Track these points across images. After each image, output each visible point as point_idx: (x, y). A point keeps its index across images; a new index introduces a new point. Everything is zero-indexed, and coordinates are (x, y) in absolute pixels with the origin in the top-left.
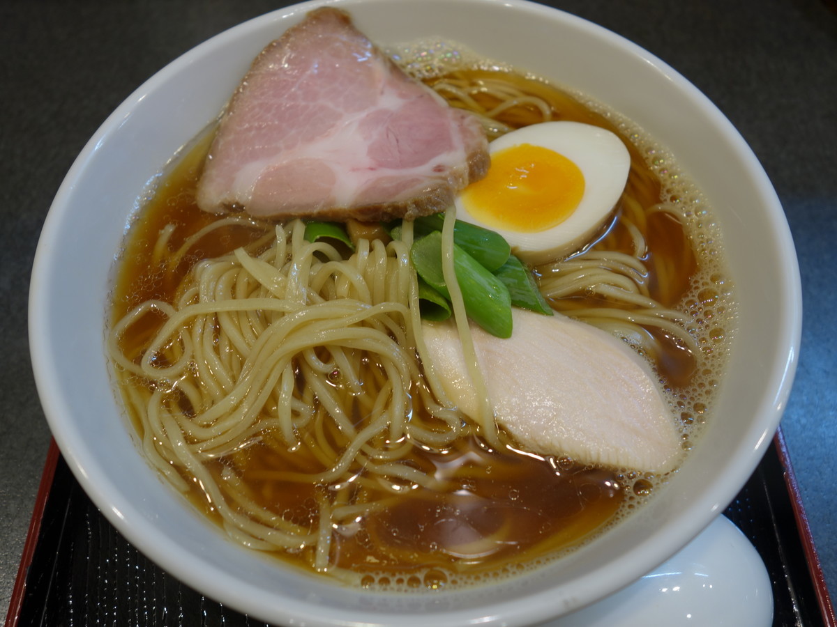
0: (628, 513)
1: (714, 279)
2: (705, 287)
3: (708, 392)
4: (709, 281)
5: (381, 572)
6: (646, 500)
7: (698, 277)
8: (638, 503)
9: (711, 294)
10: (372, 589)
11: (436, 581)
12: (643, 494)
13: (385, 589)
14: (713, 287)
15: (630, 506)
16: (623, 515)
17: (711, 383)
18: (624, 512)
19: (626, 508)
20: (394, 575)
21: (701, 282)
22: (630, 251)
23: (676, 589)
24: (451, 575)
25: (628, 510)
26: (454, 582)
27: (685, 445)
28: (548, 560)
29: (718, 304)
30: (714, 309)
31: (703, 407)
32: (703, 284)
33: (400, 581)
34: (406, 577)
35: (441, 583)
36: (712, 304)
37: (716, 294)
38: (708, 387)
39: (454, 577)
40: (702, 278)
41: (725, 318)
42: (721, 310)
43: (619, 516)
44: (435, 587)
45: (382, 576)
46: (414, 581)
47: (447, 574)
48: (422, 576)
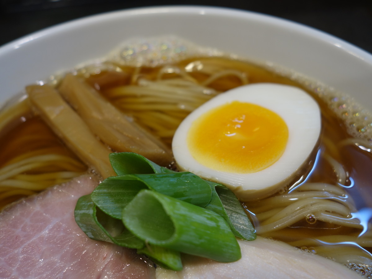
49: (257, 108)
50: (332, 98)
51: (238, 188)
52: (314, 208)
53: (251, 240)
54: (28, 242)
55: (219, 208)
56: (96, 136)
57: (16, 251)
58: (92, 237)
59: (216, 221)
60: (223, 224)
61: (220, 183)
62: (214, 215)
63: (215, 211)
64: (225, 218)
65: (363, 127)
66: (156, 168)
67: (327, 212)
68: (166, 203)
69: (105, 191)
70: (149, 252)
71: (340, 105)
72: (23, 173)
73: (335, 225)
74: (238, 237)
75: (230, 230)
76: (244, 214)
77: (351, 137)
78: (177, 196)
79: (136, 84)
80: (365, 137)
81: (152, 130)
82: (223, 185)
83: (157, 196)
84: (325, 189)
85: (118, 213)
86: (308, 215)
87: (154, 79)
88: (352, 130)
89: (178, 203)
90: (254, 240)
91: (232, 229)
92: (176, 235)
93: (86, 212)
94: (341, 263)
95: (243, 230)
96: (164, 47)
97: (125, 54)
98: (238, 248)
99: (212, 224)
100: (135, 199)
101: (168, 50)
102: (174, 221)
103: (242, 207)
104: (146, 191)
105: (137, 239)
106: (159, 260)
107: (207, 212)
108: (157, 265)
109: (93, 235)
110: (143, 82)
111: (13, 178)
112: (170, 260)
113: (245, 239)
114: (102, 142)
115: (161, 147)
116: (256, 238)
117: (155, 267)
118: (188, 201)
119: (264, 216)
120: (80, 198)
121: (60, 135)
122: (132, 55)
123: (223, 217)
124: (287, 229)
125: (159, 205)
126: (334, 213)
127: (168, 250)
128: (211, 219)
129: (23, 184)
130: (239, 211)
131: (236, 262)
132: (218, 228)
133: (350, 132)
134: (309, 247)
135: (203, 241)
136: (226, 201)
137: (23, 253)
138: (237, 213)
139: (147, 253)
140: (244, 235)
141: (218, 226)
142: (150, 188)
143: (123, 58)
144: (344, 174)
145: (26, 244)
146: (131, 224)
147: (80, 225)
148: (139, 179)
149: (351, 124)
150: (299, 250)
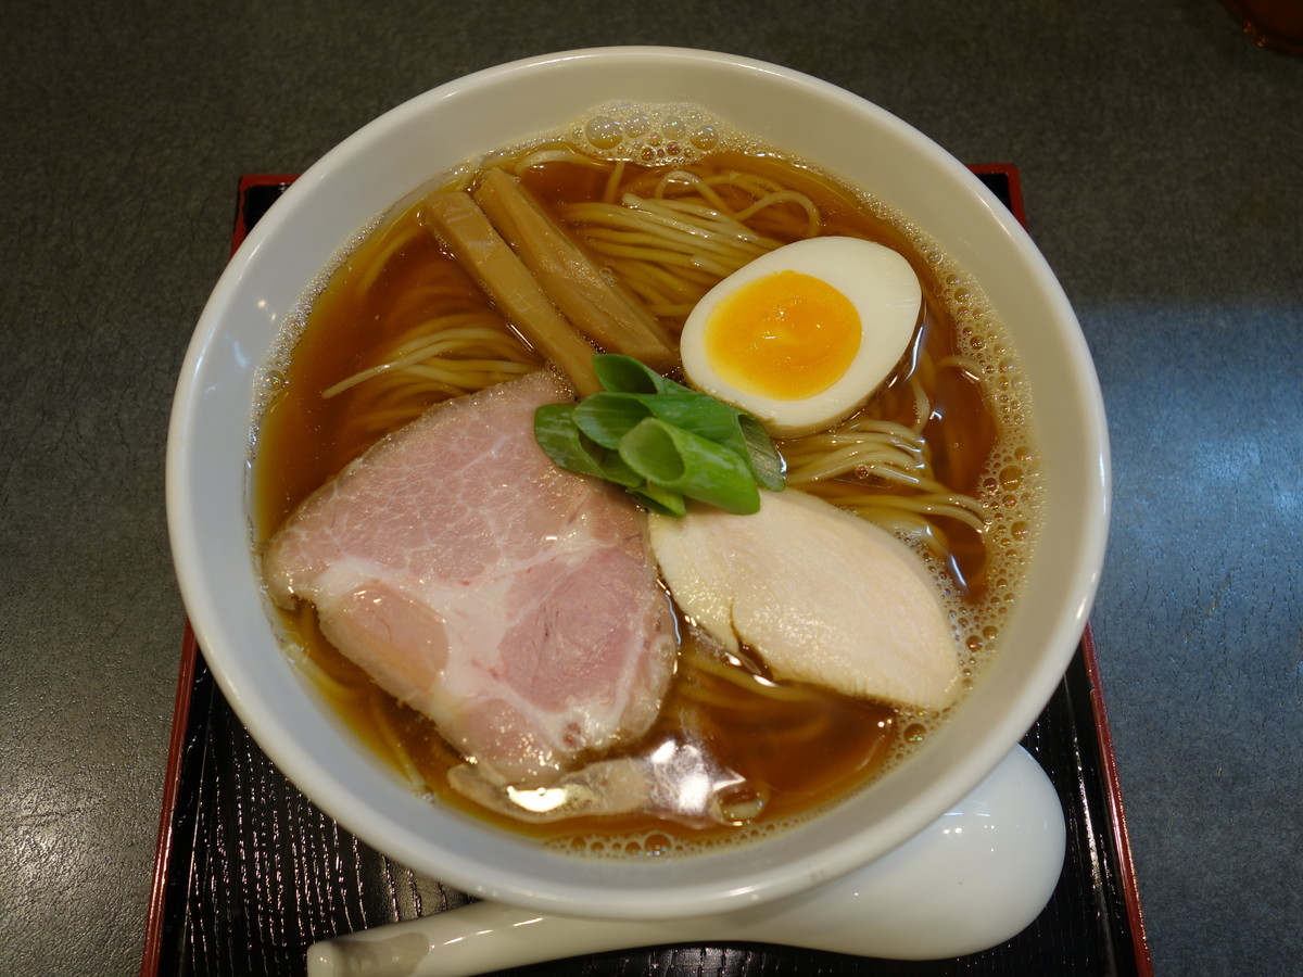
0: (896, 765)
1: (1018, 454)
2: (1008, 465)
3: (1002, 610)
4: (1012, 455)
5: (594, 836)
6: (917, 749)
7: (999, 449)
8: (909, 752)
9: (1016, 473)
10: (583, 855)
11: (658, 847)
12: (916, 742)
13: (600, 856)
14: (1015, 463)
15: (899, 757)
16: (889, 767)
17: (1007, 597)
18: (891, 764)
19: (894, 758)
20: (608, 840)
21: (1003, 456)
23: (958, 830)
24: (676, 839)
25: (896, 761)
26: (679, 848)
27: (967, 682)
28: (796, 821)
29: (1023, 489)
30: (1017, 494)
31: (994, 631)
32: (1005, 460)
33: (617, 846)
34: (624, 843)
35: (665, 849)
36: (1015, 487)
37: (1021, 473)
38: (1003, 603)
39: (679, 843)
40: (1004, 451)
41: (1030, 506)
42: (1026, 495)
43: (885, 768)
44: (658, 853)
45: (595, 840)
46: (633, 847)
47: (671, 838)
48: (641, 841)
49: (823, 287)
50: (951, 278)
51: (770, 421)
52: (870, 458)
53: (776, 491)
54: (472, 463)
55: (741, 446)
57: (456, 474)
58: (564, 465)
59: (735, 464)
60: (742, 468)
61: (745, 411)
62: (733, 455)
63: (734, 449)
64: (746, 460)
65: (980, 339)
66: (658, 380)
67: (887, 464)
68: (676, 435)
69: (591, 409)
70: (647, 493)
72: (437, 356)
73: (892, 482)
74: (762, 485)
75: (749, 475)
76: (773, 455)
77: (958, 353)
78: (686, 426)
79: (618, 201)
81: (643, 300)
82: (750, 414)
83: (666, 427)
84: (895, 431)
85: (607, 441)
86: (859, 464)
88: (964, 343)
89: (691, 437)
90: (781, 491)
91: (753, 474)
92: (685, 476)
93: (561, 433)
94: (884, 529)
95: (769, 477)
98: (758, 499)
99: (729, 466)
100: (637, 428)
102: (685, 460)
103: (773, 446)
104: (653, 420)
105: (632, 474)
106: (660, 502)
107: (724, 450)
108: (650, 509)
109: (565, 463)
110: (631, 200)
111: (420, 363)
112: (673, 504)
113: (769, 489)
114: (569, 321)
115: (662, 342)
116: (784, 488)
117: (647, 511)
118: (700, 434)
119: (798, 461)
120: (538, 409)
123: (743, 458)
124: (831, 480)
125: (669, 440)
126: (896, 466)
127: (670, 492)
128: (728, 460)
129: (444, 375)
130: (767, 452)
131: (752, 516)
132: (735, 472)
133: (960, 344)
134: (850, 507)
136: (750, 435)
137: (466, 477)
138: (764, 454)
139: (645, 493)
140: (769, 483)
141: (736, 470)
142: (655, 414)
144: (928, 412)
145: (469, 466)
146: (629, 456)
147: (546, 448)
148: (641, 401)
149: (966, 330)
150: (837, 509)
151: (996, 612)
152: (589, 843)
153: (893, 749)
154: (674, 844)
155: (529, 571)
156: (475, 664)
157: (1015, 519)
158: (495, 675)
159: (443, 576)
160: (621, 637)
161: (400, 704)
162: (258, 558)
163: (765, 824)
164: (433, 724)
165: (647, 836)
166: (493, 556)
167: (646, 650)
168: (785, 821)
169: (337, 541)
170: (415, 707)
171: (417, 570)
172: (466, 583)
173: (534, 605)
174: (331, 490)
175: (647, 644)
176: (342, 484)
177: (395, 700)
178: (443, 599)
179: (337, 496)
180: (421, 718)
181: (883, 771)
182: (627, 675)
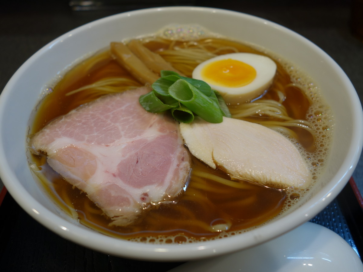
0: (288, 209)
3: (324, 154)
4: (318, 108)
7: (312, 107)
9: (320, 112)
14: (320, 110)
15: (289, 206)
16: (285, 210)
17: (326, 150)
18: (286, 208)
19: (287, 206)
20: (157, 238)
22: (277, 99)
24: (189, 238)
25: (288, 207)
26: (190, 242)
28: (245, 231)
29: (324, 116)
31: (322, 161)
32: (315, 109)
34: (164, 239)
37: (322, 112)
38: (324, 151)
39: (190, 240)
40: (314, 107)
41: (328, 121)
42: (325, 118)
43: (283, 211)
45: (151, 238)
46: (169, 242)
47: (187, 238)
48: (173, 239)
54: (115, 111)
56: (150, 69)
57: (109, 114)
58: (149, 110)
65: (299, 78)
67: (270, 111)
71: (289, 67)
74: (224, 115)
77: (292, 82)
79: (173, 49)
80: (299, 82)
87: (183, 48)
88: (293, 80)
96: (191, 31)
97: (167, 33)
98: (222, 118)
101: (193, 32)
110: (177, 48)
111: (103, 86)
113: (226, 116)
117: (179, 123)
121: (129, 69)
122: (170, 34)
133: (292, 80)
135: (205, 105)
137: (112, 114)
143: (165, 34)
144: (283, 97)
147: (142, 104)
149: (294, 77)
151: (322, 154)
152: (148, 239)
153: (286, 203)
154: (188, 240)
155: (132, 142)
156: (107, 172)
157: (323, 125)
158: (114, 175)
159: (99, 143)
160: (168, 162)
161: (73, 188)
162: (29, 139)
163: (231, 233)
164: (86, 194)
165: (175, 236)
166: (119, 137)
167: (178, 167)
168: (240, 231)
169: (60, 132)
170: (79, 188)
171: (89, 141)
172: (107, 146)
173: (133, 152)
174: (62, 118)
175: (178, 165)
176: (66, 117)
177: (72, 186)
178: (97, 150)
179: (64, 120)
180: (81, 192)
181: (282, 212)
182: (170, 176)
